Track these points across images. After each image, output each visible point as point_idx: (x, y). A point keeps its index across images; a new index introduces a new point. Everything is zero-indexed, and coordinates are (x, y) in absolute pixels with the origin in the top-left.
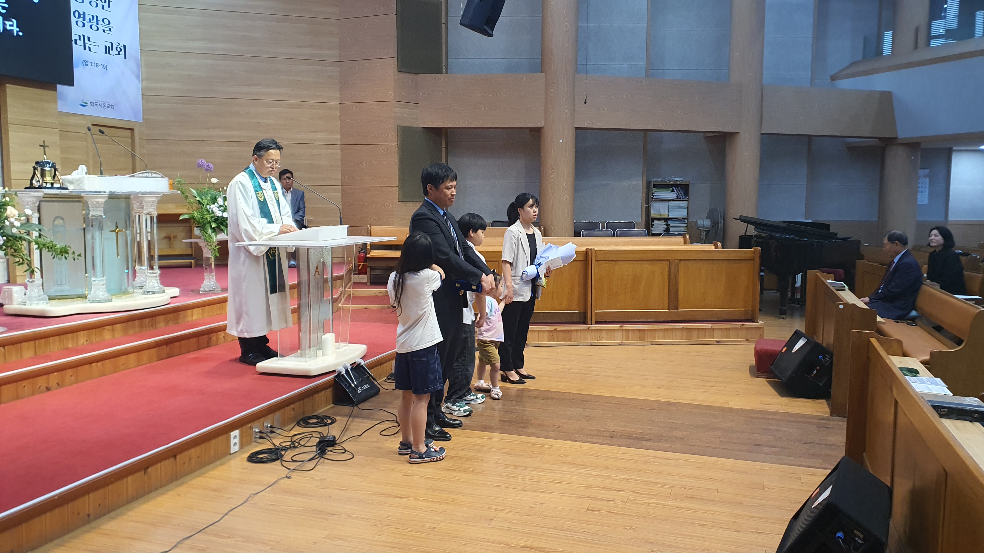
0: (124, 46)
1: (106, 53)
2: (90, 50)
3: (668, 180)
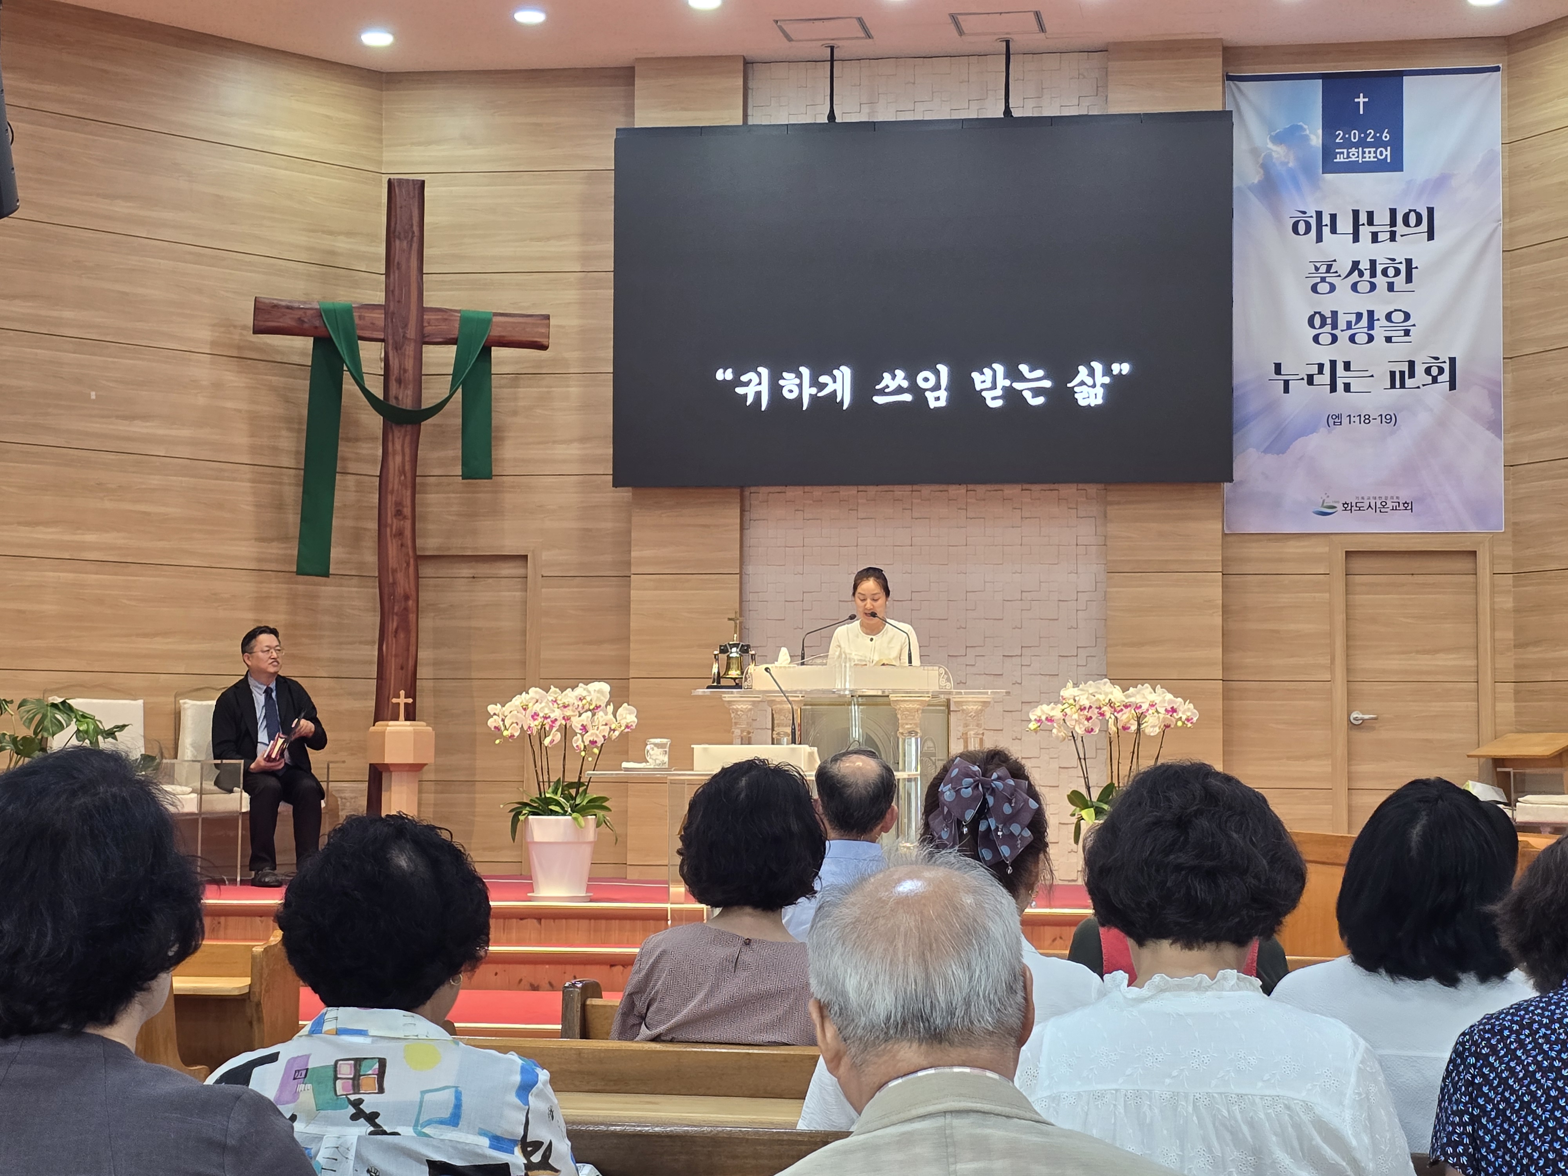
0: (1453, 360)
1: (1394, 386)
2: (1347, 389)
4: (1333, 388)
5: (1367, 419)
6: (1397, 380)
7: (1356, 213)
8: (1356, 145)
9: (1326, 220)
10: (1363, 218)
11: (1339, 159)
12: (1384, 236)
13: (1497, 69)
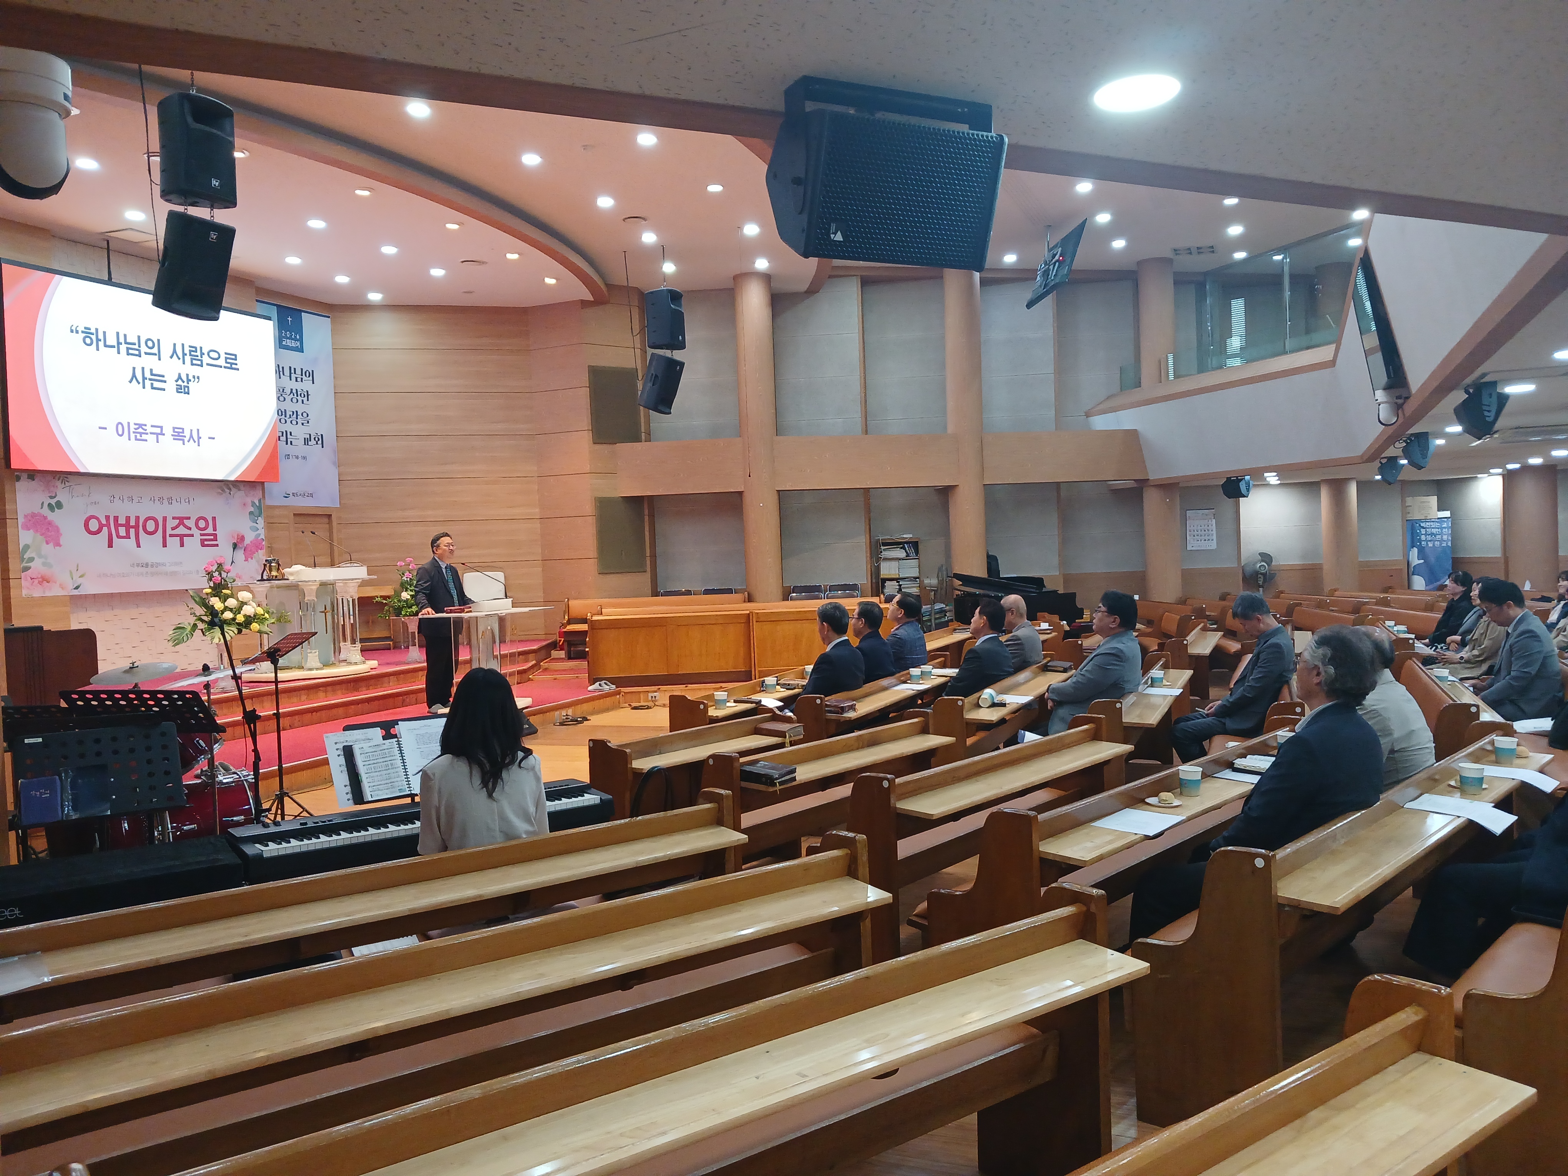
0: (322, 435)
1: (305, 444)
2: (291, 444)
3: (896, 537)
4: (287, 444)
5: (297, 457)
6: (306, 441)
7: (290, 367)
8: (288, 338)
9: (281, 370)
10: (293, 371)
11: (284, 343)
12: (299, 379)
13: (329, 317)
